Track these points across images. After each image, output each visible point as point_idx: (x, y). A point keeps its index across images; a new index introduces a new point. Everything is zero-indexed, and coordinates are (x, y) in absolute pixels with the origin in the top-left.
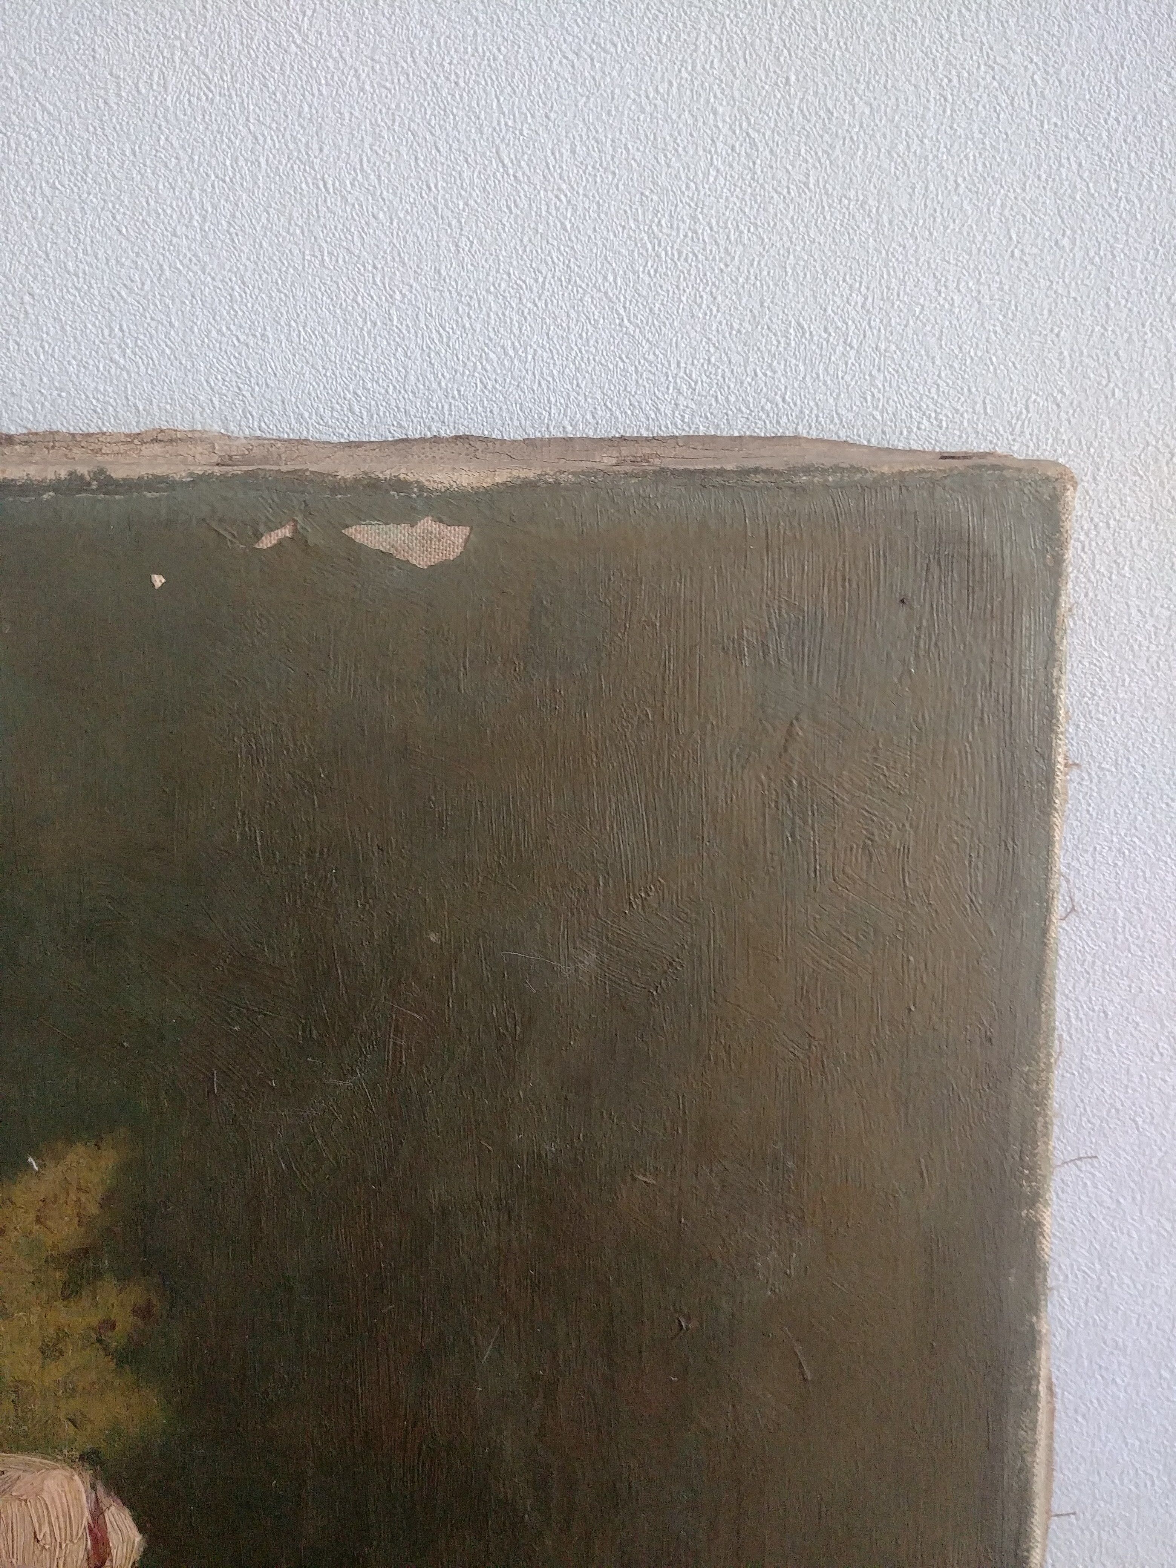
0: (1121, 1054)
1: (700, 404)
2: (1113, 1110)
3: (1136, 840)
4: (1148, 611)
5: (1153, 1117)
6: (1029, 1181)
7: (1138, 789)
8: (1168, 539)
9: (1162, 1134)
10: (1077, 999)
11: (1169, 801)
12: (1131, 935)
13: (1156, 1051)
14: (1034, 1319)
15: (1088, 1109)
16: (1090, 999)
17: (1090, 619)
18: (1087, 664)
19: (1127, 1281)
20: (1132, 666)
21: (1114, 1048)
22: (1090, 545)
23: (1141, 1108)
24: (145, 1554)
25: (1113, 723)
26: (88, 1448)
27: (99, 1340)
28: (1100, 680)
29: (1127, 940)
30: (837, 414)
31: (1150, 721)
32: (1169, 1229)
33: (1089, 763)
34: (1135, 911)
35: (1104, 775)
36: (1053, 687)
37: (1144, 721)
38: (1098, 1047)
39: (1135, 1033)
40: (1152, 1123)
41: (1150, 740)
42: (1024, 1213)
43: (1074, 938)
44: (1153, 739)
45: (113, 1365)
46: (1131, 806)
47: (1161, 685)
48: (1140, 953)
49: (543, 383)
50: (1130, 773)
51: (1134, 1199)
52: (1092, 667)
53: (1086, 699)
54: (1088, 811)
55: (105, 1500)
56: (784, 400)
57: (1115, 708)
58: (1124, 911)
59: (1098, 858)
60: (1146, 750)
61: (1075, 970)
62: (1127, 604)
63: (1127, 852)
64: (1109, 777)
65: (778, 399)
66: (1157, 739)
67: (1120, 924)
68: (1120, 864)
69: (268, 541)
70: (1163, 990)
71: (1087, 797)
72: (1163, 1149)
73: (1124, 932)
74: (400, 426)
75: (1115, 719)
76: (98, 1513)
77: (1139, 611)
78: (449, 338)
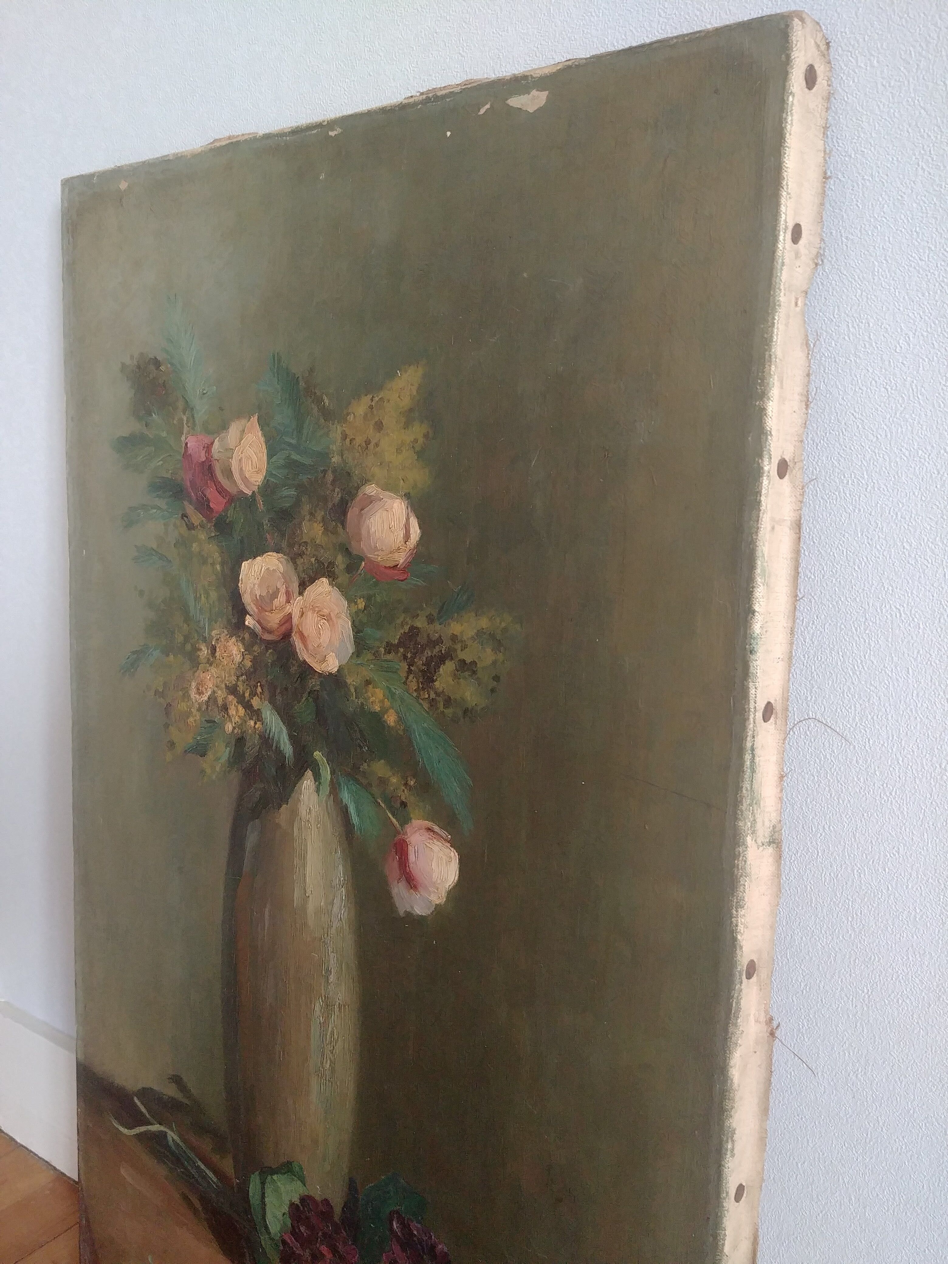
0: (877, 348)
1: (668, 19)
2: (874, 382)
3: (884, 219)
4: (887, 85)
5: (896, 386)
6: (760, 386)
7: (884, 189)
8: (898, 41)
9: (902, 396)
10: (853, 316)
11: (902, 194)
12: (883, 277)
13: (898, 346)
14: (760, 461)
15: (859, 381)
16: (860, 316)
17: (856, 94)
18: (855, 120)
19: (883, 486)
20: (880, 118)
21: (874, 344)
22: (855, 53)
23: (890, 380)
24: (420, 539)
25: (870, 152)
26: (407, 491)
27: (413, 447)
28: (862, 128)
29: (880, 279)
30: (729, 10)
31: (890, 148)
32: (908, 455)
33: (857, 177)
34: (884, 262)
35: (865, 183)
36: (783, 123)
37: (887, 149)
38: (864, 344)
39: (886, 335)
40: (896, 390)
41: (891, 160)
42: (757, 403)
43: (850, 280)
44: (893, 159)
45: (416, 457)
46: (881, 199)
47: (896, 126)
48: (888, 287)
49: (606, 25)
50: (880, 180)
51: (886, 436)
52: (858, 121)
53: (855, 141)
54: (857, 205)
55: (410, 514)
56: (705, 8)
57: (870, 143)
58: (878, 262)
59: (863, 232)
60: (889, 165)
61: (851, 299)
62: (876, 82)
63: (879, 227)
64: (868, 184)
65: (702, 8)
66: (895, 159)
67: (876, 270)
68: (875, 234)
69: (482, 111)
70: (901, 309)
71: (856, 197)
72: (903, 406)
73: (878, 275)
74: (553, 58)
75: (871, 150)
76: (408, 519)
77: (883, 85)
78: (571, 14)
